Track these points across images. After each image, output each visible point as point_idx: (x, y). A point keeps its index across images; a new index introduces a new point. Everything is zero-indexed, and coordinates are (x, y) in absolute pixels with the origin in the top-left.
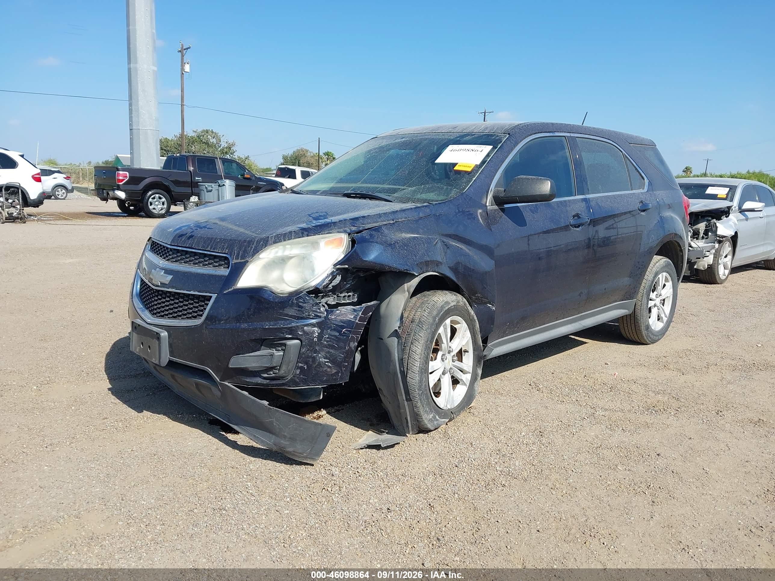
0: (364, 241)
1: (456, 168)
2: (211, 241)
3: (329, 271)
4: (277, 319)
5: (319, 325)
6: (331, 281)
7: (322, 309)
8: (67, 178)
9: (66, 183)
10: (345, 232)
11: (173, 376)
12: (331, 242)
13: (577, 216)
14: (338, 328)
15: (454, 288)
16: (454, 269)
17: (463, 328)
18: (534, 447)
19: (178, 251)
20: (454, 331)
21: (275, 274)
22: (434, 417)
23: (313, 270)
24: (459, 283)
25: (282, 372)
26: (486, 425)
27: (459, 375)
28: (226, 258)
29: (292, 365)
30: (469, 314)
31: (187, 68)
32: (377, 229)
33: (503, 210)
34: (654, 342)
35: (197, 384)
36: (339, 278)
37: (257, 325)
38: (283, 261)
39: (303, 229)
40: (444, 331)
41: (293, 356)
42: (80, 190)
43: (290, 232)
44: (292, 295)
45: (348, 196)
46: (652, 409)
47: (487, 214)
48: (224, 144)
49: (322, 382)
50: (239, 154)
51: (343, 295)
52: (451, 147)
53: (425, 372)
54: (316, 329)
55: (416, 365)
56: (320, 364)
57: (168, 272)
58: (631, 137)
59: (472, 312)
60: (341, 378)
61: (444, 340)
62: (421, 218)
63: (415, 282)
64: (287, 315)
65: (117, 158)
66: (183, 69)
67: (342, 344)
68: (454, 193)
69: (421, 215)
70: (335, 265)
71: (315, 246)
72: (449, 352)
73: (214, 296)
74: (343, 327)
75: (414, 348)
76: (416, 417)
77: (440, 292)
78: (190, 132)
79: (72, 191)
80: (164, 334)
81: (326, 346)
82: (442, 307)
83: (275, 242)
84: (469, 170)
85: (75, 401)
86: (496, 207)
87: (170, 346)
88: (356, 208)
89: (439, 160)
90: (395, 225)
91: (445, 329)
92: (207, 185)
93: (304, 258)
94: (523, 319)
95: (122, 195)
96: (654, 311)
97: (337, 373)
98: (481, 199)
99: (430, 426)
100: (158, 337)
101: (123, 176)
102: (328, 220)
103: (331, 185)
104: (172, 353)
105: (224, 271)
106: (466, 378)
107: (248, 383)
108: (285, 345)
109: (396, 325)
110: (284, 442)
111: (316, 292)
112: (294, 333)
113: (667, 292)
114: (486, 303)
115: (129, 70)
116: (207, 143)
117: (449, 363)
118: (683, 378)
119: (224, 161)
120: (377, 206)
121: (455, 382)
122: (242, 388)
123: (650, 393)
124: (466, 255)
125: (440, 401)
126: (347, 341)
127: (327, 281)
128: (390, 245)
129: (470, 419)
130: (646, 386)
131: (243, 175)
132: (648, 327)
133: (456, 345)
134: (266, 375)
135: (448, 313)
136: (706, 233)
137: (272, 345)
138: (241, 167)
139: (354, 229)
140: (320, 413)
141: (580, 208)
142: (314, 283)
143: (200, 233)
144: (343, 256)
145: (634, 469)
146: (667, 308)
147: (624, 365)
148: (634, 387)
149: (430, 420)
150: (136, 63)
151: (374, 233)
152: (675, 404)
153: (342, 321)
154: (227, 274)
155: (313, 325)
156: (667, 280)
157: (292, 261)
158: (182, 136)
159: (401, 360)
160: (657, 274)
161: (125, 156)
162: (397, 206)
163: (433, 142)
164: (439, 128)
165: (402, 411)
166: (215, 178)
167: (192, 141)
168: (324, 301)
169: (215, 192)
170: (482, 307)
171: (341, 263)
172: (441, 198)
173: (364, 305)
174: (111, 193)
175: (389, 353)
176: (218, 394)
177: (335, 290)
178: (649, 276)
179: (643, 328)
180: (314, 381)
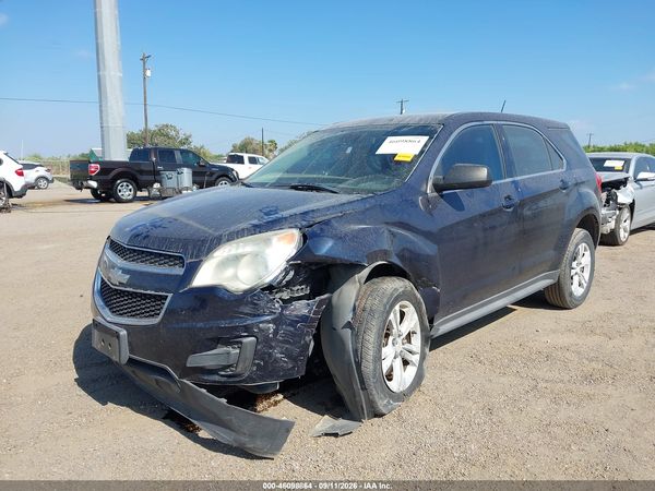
0: (314, 235)
1: (396, 158)
2: (165, 241)
3: (282, 268)
4: (232, 318)
5: (273, 321)
6: (284, 277)
7: (277, 305)
8: (48, 171)
9: (47, 175)
10: (296, 227)
11: (133, 372)
12: (283, 238)
13: (509, 198)
14: (293, 323)
15: (402, 274)
16: (401, 257)
17: (411, 311)
18: (486, 427)
19: (135, 251)
20: (402, 315)
21: (229, 272)
22: (388, 402)
23: (267, 267)
24: (407, 270)
25: (239, 370)
26: (437, 404)
27: (409, 357)
28: (181, 257)
29: (248, 363)
30: (416, 298)
31: (148, 73)
32: (327, 223)
33: (442, 196)
34: (576, 306)
35: (157, 380)
36: (292, 273)
37: (213, 324)
38: (237, 258)
39: (255, 226)
40: (393, 317)
41: (249, 353)
42: (60, 179)
43: (243, 230)
44: (246, 292)
45: (295, 188)
46: (589, 378)
47: (428, 201)
48: (182, 136)
49: (278, 377)
50: (195, 144)
51: (295, 288)
52: (389, 139)
53: (378, 359)
54: (271, 325)
55: (370, 354)
56: (276, 360)
57: (125, 271)
58: (549, 122)
59: (419, 296)
60: (298, 372)
61: (395, 326)
62: (368, 209)
63: (366, 272)
64: (241, 313)
65: (92, 151)
66: (145, 75)
67: (297, 339)
68: (395, 183)
69: (368, 206)
70: (288, 261)
71: (267, 242)
72: (399, 336)
73: (170, 295)
74: (298, 322)
75: (367, 337)
76: (371, 404)
77: (388, 279)
78: (152, 127)
79: (52, 181)
80: (123, 333)
81: (281, 342)
82: (392, 294)
83: (228, 241)
84: (409, 160)
85: (42, 394)
86: (435, 194)
87: (130, 344)
88: (305, 201)
89: (380, 151)
90: (343, 217)
91: (395, 315)
92: (167, 173)
93: (257, 255)
94: (464, 297)
95: (94, 184)
96: (576, 279)
97: (294, 367)
98: (421, 186)
99: (384, 411)
100: (117, 335)
101: (95, 168)
102: (279, 216)
103: (279, 175)
104: (131, 351)
105: (179, 271)
106: (415, 359)
107: (206, 381)
108: (241, 343)
109: (349, 317)
110: (244, 439)
111: (270, 288)
112: (249, 330)
113: (585, 260)
114: (431, 286)
115: (99, 76)
116: (167, 135)
117: (399, 347)
118: (611, 344)
119: (182, 152)
120: (325, 198)
121: (406, 363)
122: (201, 386)
123: (584, 360)
124: (412, 242)
125: (393, 385)
126: (302, 335)
127: (281, 277)
128: (341, 238)
129: (421, 399)
130: (579, 353)
131: (198, 163)
132: (571, 294)
133: (405, 328)
134: (223, 373)
135: (397, 300)
136: (607, 201)
137: (228, 343)
138: (197, 156)
139: (304, 223)
140: (277, 399)
141: (510, 191)
142: (268, 280)
143: (156, 232)
144: (295, 252)
145: (588, 449)
146: (586, 275)
147: (554, 332)
148: (567, 355)
149: (385, 406)
150: (105, 70)
151: (323, 226)
152: (610, 372)
153: (297, 316)
154: (182, 273)
155: (269, 322)
156: (585, 250)
157: (245, 259)
158: (146, 130)
159: (355, 351)
160: (577, 245)
161: (97, 149)
162: (344, 198)
163: (372, 134)
164: (377, 120)
165: (357, 399)
166: (174, 167)
167: (154, 134)
168: (278, 296)
169: (174, 179)
170: (427, 290)
171: (293, 258)
172: (385, 187)
173: (317, 298)
174: (85, 183)
175: (343, 343)
176: (178, 390)
177: (289, 285)
178: (571, 248)
179: (567, 295)
180: (271, 377)
